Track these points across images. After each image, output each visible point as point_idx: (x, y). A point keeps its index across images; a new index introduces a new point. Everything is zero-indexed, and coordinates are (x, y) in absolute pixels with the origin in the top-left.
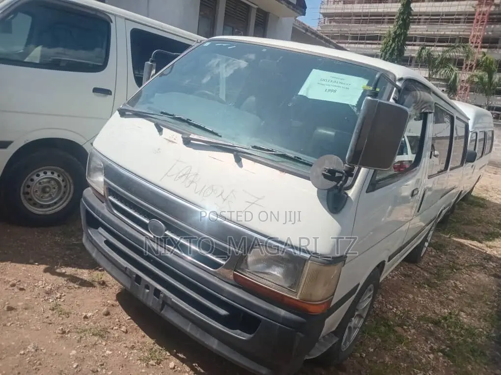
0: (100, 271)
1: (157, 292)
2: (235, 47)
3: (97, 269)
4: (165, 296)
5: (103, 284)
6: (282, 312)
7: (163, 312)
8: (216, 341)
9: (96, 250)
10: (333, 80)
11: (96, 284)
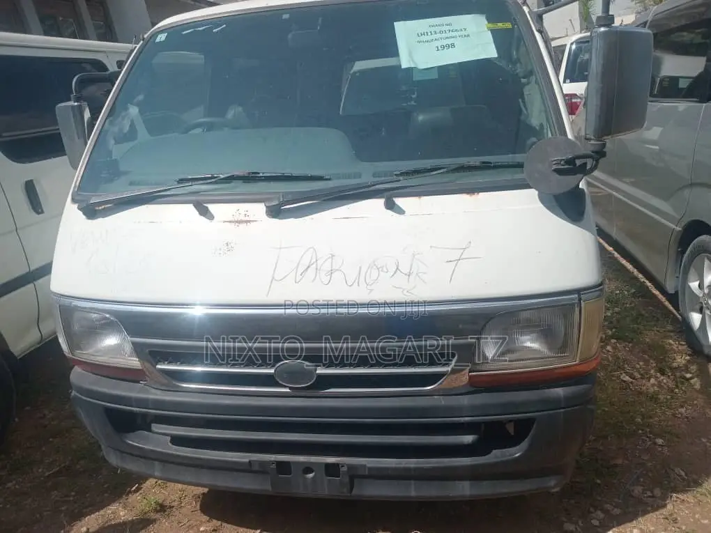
0: (136, 491)
1: (332, 470)
2: (224, 26)
3: (130, 492)
4: (351, 467)
5: (162, 508)
6: (560, 392)
7: (355, 492)
8: (466, 484)
9: (156, 463)
10: (438, 29)
11: (153, 516)
